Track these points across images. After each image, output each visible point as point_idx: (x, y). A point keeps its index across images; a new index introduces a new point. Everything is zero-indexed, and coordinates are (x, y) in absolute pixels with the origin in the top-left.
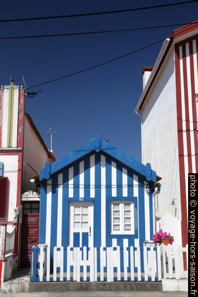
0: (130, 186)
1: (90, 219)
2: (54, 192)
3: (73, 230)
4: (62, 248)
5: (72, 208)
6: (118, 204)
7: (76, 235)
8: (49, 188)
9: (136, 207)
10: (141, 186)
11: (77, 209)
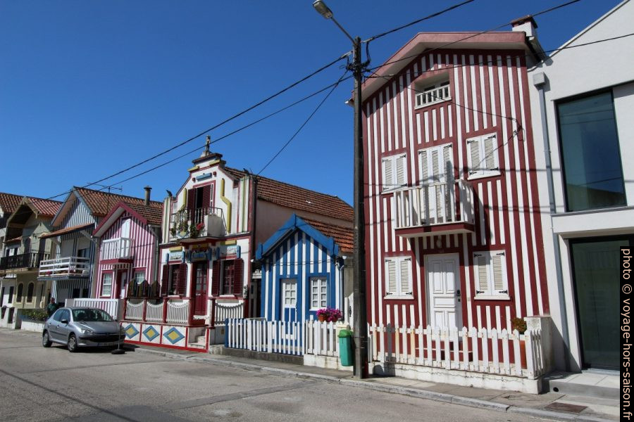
0: (324, 261)
1: (295, 295)
2: (271, 270)
3: (284, 306)
4: (275, 322)
5: (284, 285)
6: (317, 281)
7: (287, 310)
8: (267, 267)
9: (328, 283)
10: (333, 261)
11: (289, 286)
